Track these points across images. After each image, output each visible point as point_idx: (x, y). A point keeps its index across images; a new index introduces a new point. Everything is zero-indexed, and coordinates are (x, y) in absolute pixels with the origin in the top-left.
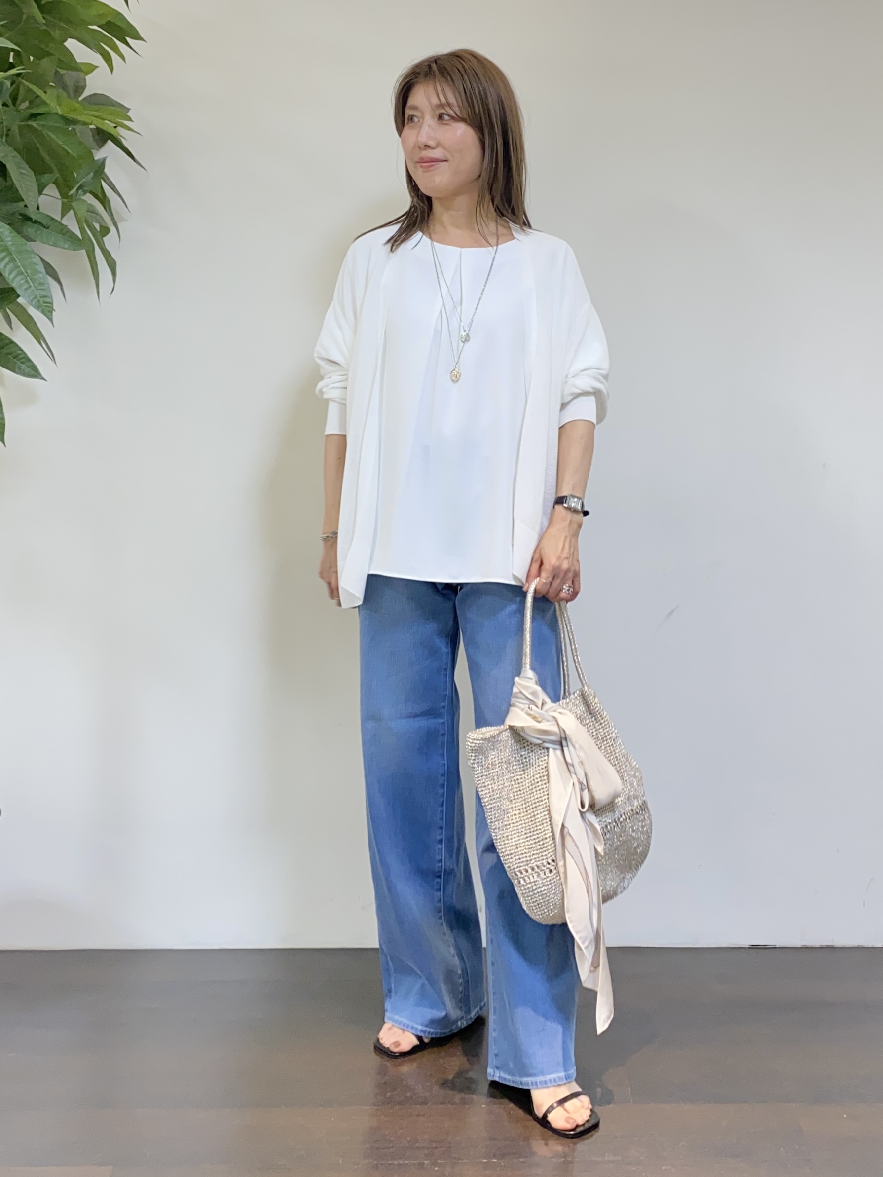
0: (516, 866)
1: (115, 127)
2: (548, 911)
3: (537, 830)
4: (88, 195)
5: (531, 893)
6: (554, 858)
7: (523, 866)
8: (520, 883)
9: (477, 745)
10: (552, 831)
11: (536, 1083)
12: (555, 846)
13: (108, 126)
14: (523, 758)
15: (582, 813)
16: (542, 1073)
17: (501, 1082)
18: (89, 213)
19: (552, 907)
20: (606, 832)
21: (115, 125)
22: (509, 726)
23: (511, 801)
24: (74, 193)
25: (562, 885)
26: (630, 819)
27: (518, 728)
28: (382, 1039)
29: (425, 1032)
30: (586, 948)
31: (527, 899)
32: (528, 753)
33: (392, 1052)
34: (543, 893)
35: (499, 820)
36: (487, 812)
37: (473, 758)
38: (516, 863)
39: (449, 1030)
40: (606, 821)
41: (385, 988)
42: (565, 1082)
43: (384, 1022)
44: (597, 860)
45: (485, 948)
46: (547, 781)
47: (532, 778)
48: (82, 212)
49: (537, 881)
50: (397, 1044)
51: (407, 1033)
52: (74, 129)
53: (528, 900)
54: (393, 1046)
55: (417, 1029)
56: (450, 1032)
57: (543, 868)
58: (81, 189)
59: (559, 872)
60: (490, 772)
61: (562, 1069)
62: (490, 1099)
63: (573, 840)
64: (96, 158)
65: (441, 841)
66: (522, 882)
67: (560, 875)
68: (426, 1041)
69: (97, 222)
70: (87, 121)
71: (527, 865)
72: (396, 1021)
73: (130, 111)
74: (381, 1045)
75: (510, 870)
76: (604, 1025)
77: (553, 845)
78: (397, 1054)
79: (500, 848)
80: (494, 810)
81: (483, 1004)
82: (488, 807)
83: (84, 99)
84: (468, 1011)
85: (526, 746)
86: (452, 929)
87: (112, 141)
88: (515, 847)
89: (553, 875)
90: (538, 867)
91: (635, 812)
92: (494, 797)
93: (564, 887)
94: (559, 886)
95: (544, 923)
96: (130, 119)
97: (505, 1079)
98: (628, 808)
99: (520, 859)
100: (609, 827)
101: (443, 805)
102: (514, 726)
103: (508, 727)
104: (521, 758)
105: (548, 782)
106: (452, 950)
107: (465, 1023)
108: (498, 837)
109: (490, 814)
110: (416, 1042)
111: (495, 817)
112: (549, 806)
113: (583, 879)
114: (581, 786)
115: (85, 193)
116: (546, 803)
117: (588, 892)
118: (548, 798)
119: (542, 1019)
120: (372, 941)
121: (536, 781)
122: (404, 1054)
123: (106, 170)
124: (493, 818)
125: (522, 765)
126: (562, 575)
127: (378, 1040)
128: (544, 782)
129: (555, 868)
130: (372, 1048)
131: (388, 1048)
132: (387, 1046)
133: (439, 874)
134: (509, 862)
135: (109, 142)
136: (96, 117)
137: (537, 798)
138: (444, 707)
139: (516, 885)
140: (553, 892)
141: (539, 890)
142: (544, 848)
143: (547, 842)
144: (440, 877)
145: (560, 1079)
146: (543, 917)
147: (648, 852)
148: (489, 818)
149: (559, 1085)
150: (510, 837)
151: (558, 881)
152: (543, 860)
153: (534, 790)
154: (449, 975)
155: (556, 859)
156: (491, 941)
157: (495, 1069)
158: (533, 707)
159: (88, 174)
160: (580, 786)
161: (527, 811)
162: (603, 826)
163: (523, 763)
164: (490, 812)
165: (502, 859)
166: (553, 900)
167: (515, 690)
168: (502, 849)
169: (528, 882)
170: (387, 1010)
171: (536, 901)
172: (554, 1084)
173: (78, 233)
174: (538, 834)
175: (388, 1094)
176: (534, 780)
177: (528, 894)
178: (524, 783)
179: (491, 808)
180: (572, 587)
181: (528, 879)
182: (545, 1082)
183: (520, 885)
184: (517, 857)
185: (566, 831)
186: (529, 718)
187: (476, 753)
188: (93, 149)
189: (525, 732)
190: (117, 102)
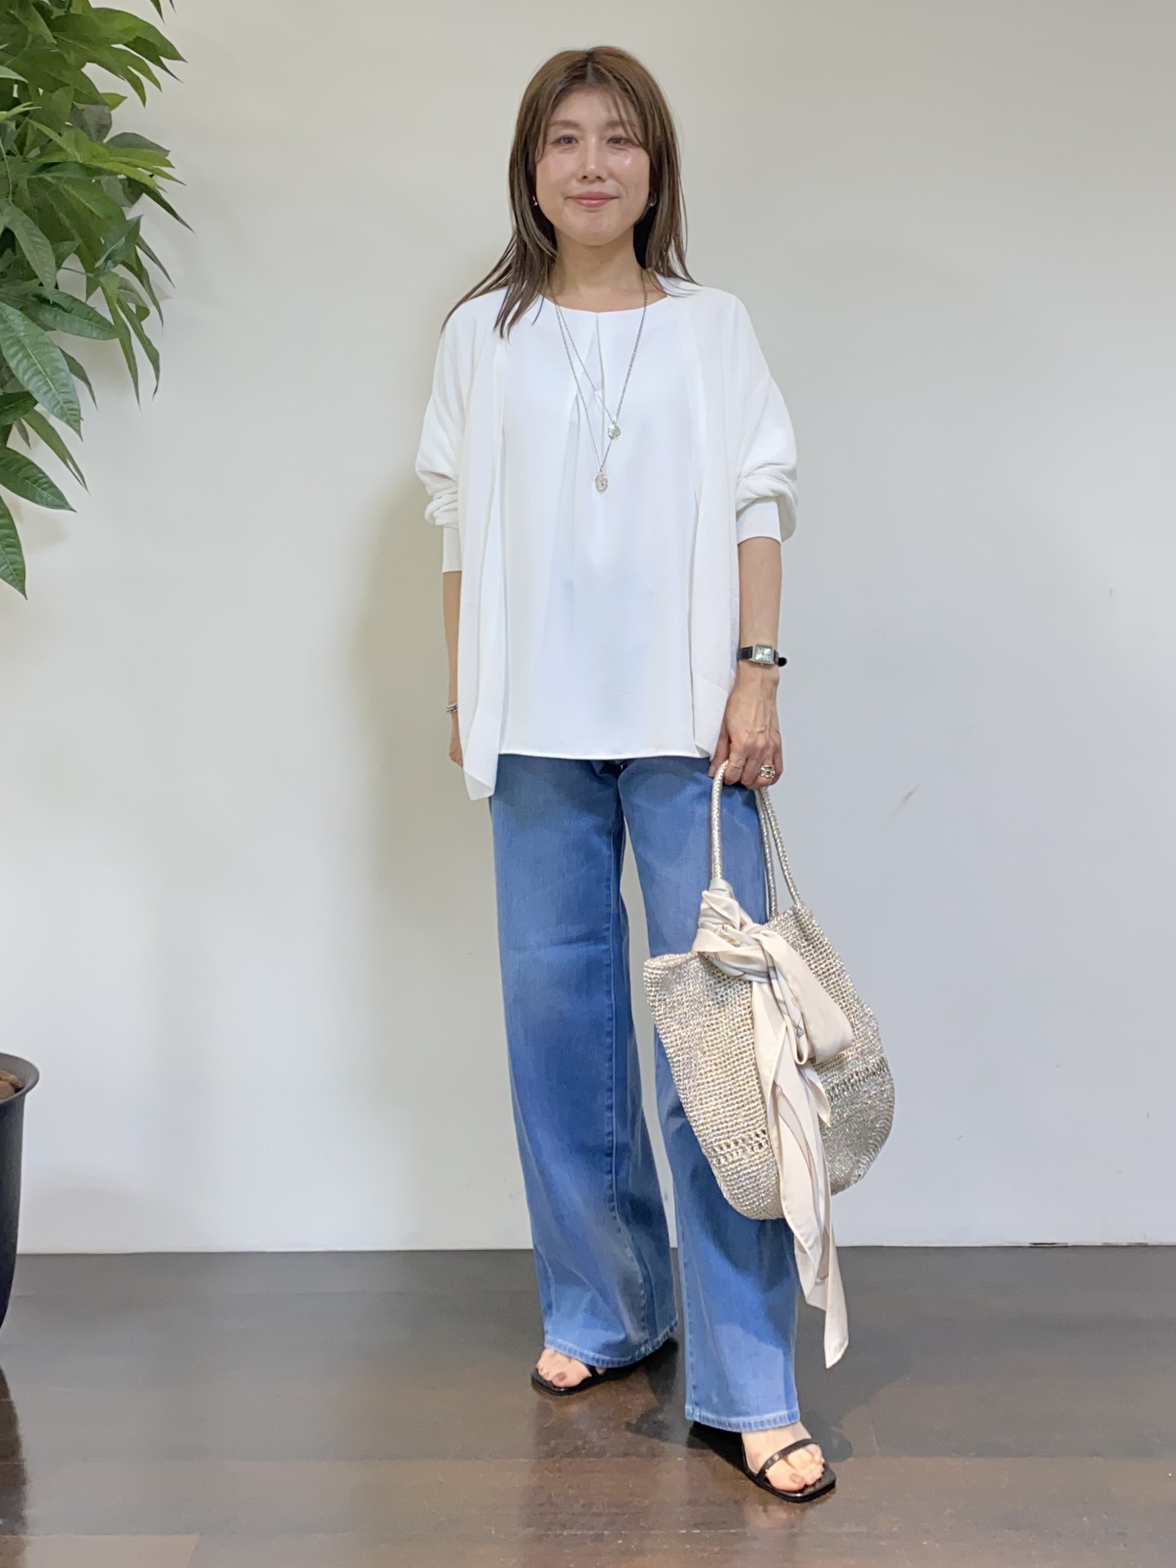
0: (713, 1140)
1: (151, 176)
2: (758, 1200)
3: (740, 1091)
4: (120, 267)
5: (735, 1176)
6: (765, 1129)
7: (724, 1139)
8: (719, 1163)
9: (658, 976)
10: (761, 1092)
11: (750, 1424)
12: (766, 1112)
13: (142, 175)
14: (719, 997)
15: (799, 1067)
16: (758, 1412)
17: (702, 1423)
18: (122, 290)
19: (763, 1195)
20: (833, 1096)
21: (151, 173)
22: (699, 953)
23: (705, 1053)
24: (101, 265)
25: (776, 1164)
26: (864, 1081)
27: (710, 955)
28: (542, 1370)
29: (598, 1361)
30: (810, 1248)
31: (729, 1184)
32: (725, 990)
33: (555, 1387)
34: (752, 1175)
35: (689, 1078)
36: (673, 1066)
37: (652, 994)
38: (714, 1136)
39: (629, 1358)
40: (832, 1082)
41: (543, 1305)
42: (789, 1423)
43: (544, 1348)
44: (823, 1134)
45: (675, 1250)
46: (751, 1026)
47: (732, 1022)
48: (113, 290)
49: (742, 1159)
50: (562, 1376)
51: (574, 1362)
52: (98, 182)
53: (732, 1185)
54: (557, 1379)
55: (587, 1356)
56: (631, 1360)
57: (750, 1142)
58: (110, 259)
59: (771, 1148)
60: (676, 1013)
61: (785, 1406)
62: (690, 1449)
63: (787, 1100)
64: (128, 218)
65: (610, 1108)
66: (723, 1161)
67: (773, 1152)
68: (600, 1372)
69: (134, 301)
70: (115, 169)
71: (728, 1138)
72: (560, 1346)
73: (170, 154)
74: (541, 1377)
75: (706, 1145)
76: (835, 1356)
77: (763, 1111)
78: (562, 1390)
79: (691, 1114)
80: (683, 1064)
81: (673, 1323)
82: (675, 1060)
83: (112, 140)
84: (654, 1334)
85: (722, 981)
86: (627, 1222)
87: (147, 194)
88: (712, 1113)
89: (764, 1151)
90: (743, 1140)
91: (870, 1071)
92: (682, 1046)
93: (779, 1167)
94: (773, 1166)
95: (753, 1218)
96: (169, 165)
97: (708, 1420)
98: (860, 1068)
99: (718, 1130)
100: (837, 1090)
101: (611, 1059)
102: (704, 953)
103: (697, 954)
104: (715, 997)
105: (753, 1028)
106: (630, 1252)
107: (650, 1349)
108: (689, 1100)
109: (677, 1069)
110: (586, 1373)
111: (684, 1074)
112: (755, 1059)
113: (804, 1156)
114: (798, 1030)
115: (115, 264)
116: (751, 1055)
117: (810, 1172)
118: (753, 1048)
119: (754, 1339)
120: (524, 1239)
121: (737, 1025)
122: (570, 1390)
123: (141, 233)
124: (681, 1074)
125: (717, 1006)
126: (758, 753)
127: (537, 1370)
128: (747, 1027)
129: (767, 1142)
130: (529, 1381)
131: (551, 1382)
132: (548, 1379)
133: (609, 1151)
134: (705, 1135)
135: (145, 196)
136: (127, 164)
137: (739, 1048)
138: (608, 929)
139: (714, 1165)
140: (764, 1174)
141: (745, 1172)
142: (750, 1114)
143: (754, 1107)
144: (610, 1155)
145: (781, 1419)
146: (753, 1208)
147: (890, 1128)
148: (676, 1074)
149: (780, 1427)
150: (704, 1101)
151: (771, 1160)
152: (749, 1130)
153: (735, 1038)
154: (627, 1285)
155: (768, 1129)
156: (682, 1236)
157: (694, 1406)
158: (729, 927)
159: (120, 238)
160: (796, 1030)
161: (726, 1067)
162: (829, 1088)
163: (718, 1003)
164: (677, 1067)
165: (695, 1130)
166: (765, 1184)
167: (703, 906)
168: (695, 1116)
169: (730, 1160)
170: (547, 1332)
171: (742, 1186)
172: (773, 1425)
173: (109, 317)
174: (741, 1096)
175: (553, 1442)
176: (734, 1024)
177: (732, 1178)
178: (721, 1029)
179: (679, 1061)
180: (773, 769)
181: (731, 1157)
182: (762, 1423)
183: (720, 1165)
184: (715, 1128)
185: (778, 1090)
186: (724, 942)
187: (657, 987)
188: (123, 206)
189: (719, 960)
190: (152, 143)
